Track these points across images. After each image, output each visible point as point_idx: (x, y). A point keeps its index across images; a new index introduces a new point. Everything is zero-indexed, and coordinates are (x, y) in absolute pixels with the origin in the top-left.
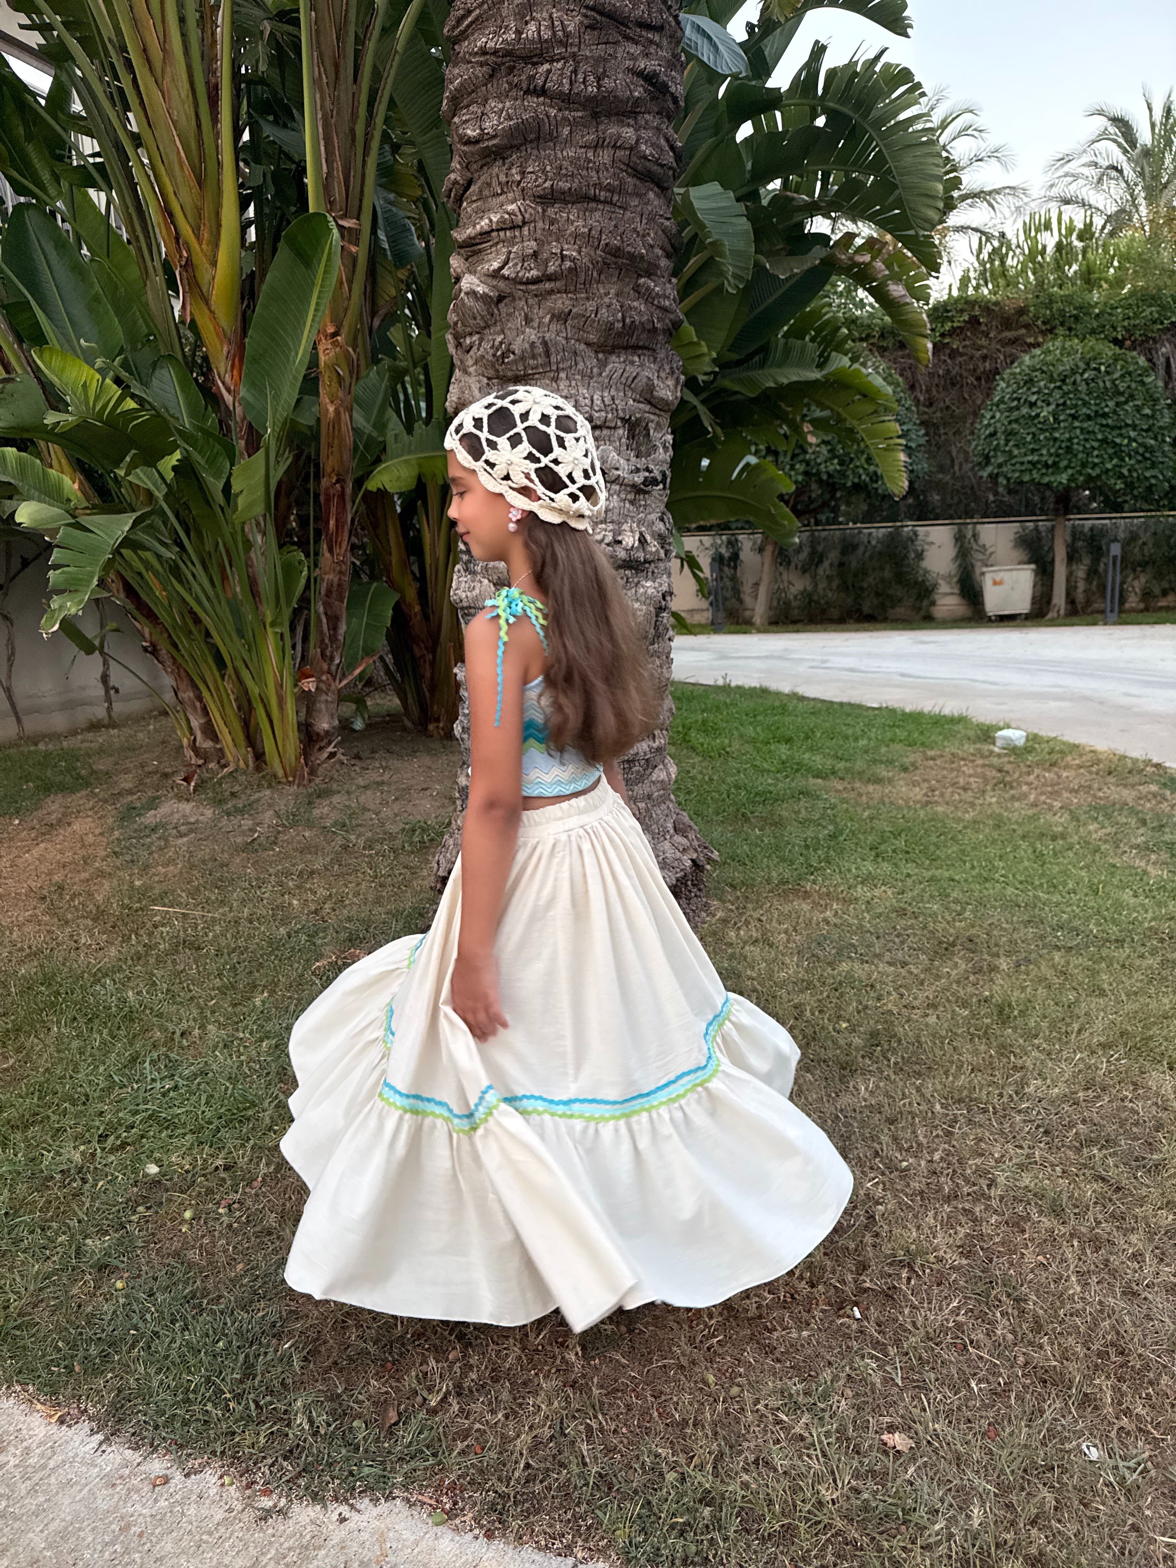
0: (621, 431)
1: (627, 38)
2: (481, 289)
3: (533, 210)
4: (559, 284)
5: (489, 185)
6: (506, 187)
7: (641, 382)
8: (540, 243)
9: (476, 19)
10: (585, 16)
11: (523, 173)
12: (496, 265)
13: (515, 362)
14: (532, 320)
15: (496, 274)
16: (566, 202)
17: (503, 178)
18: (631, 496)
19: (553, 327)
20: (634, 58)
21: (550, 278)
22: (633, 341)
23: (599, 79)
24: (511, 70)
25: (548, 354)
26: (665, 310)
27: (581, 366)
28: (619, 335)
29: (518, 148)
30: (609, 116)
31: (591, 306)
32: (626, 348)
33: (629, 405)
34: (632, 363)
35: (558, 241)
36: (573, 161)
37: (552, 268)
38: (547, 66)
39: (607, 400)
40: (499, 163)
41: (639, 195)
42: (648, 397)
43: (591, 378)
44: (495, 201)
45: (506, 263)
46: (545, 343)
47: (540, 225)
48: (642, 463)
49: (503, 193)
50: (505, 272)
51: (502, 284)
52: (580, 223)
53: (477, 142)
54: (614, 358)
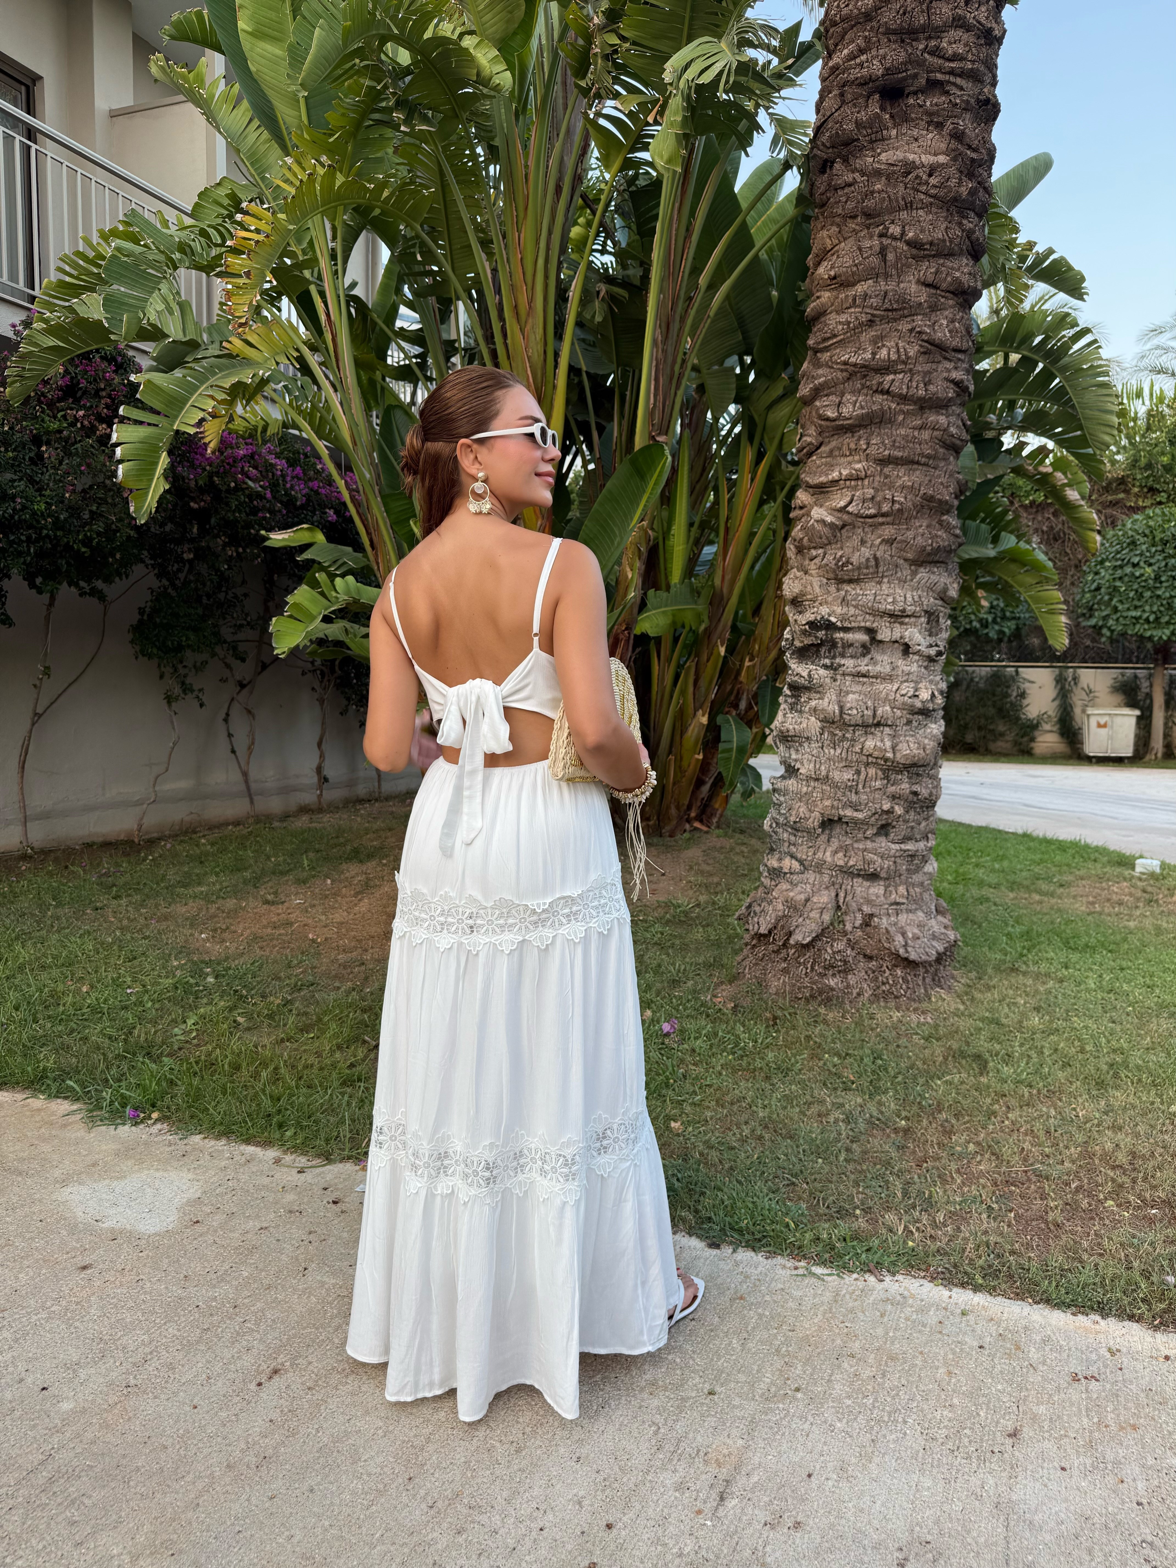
0: (923, 619)
1: (945, 358)
2: (829, 519)
3: (873, 468)
4: (889, 519)
5: (840, 449)
6: (853, 452)
7: (940, 586)
8: (876, 490)
9: (841, 341)
10: (921, 346)
11: (868, 444)
12: (842, 504)
13: (853, 570)
14: (866, 542)
15: (843, 510)
16: (897, 464)
17: (853, 446)
18: (926, 664)
19: (882, 548)
20: (948, 371)
21: (884, 515)
22: (937, 558)
23: (925, 385)
24: (865, 376)
25: (877, 565)
26: (957, 536)
27: (899, 574)
28: (929, 554)
29: (865, 427)
30: (930, 408)
31: (910, 534)
32: (930, 563)
33: (930, 601)
34: (934, 573)
35: (889, 489)
36: (905, 437)
37: (885, 508)
38: (891, 377)
39: (916, 598)
40: (849, 435)
41: (944, 459)
42: (943, 597)
43: (905, 582)
44: (843, 460)
45: (850, 502)
46: (876, 558)
47: (877, 478)
48: (932, 640)
49: (851, 454)
50: (850, 509)
51: (845, 517)
52: (906, 478)
53: (834, 420)
54: (922, 569)
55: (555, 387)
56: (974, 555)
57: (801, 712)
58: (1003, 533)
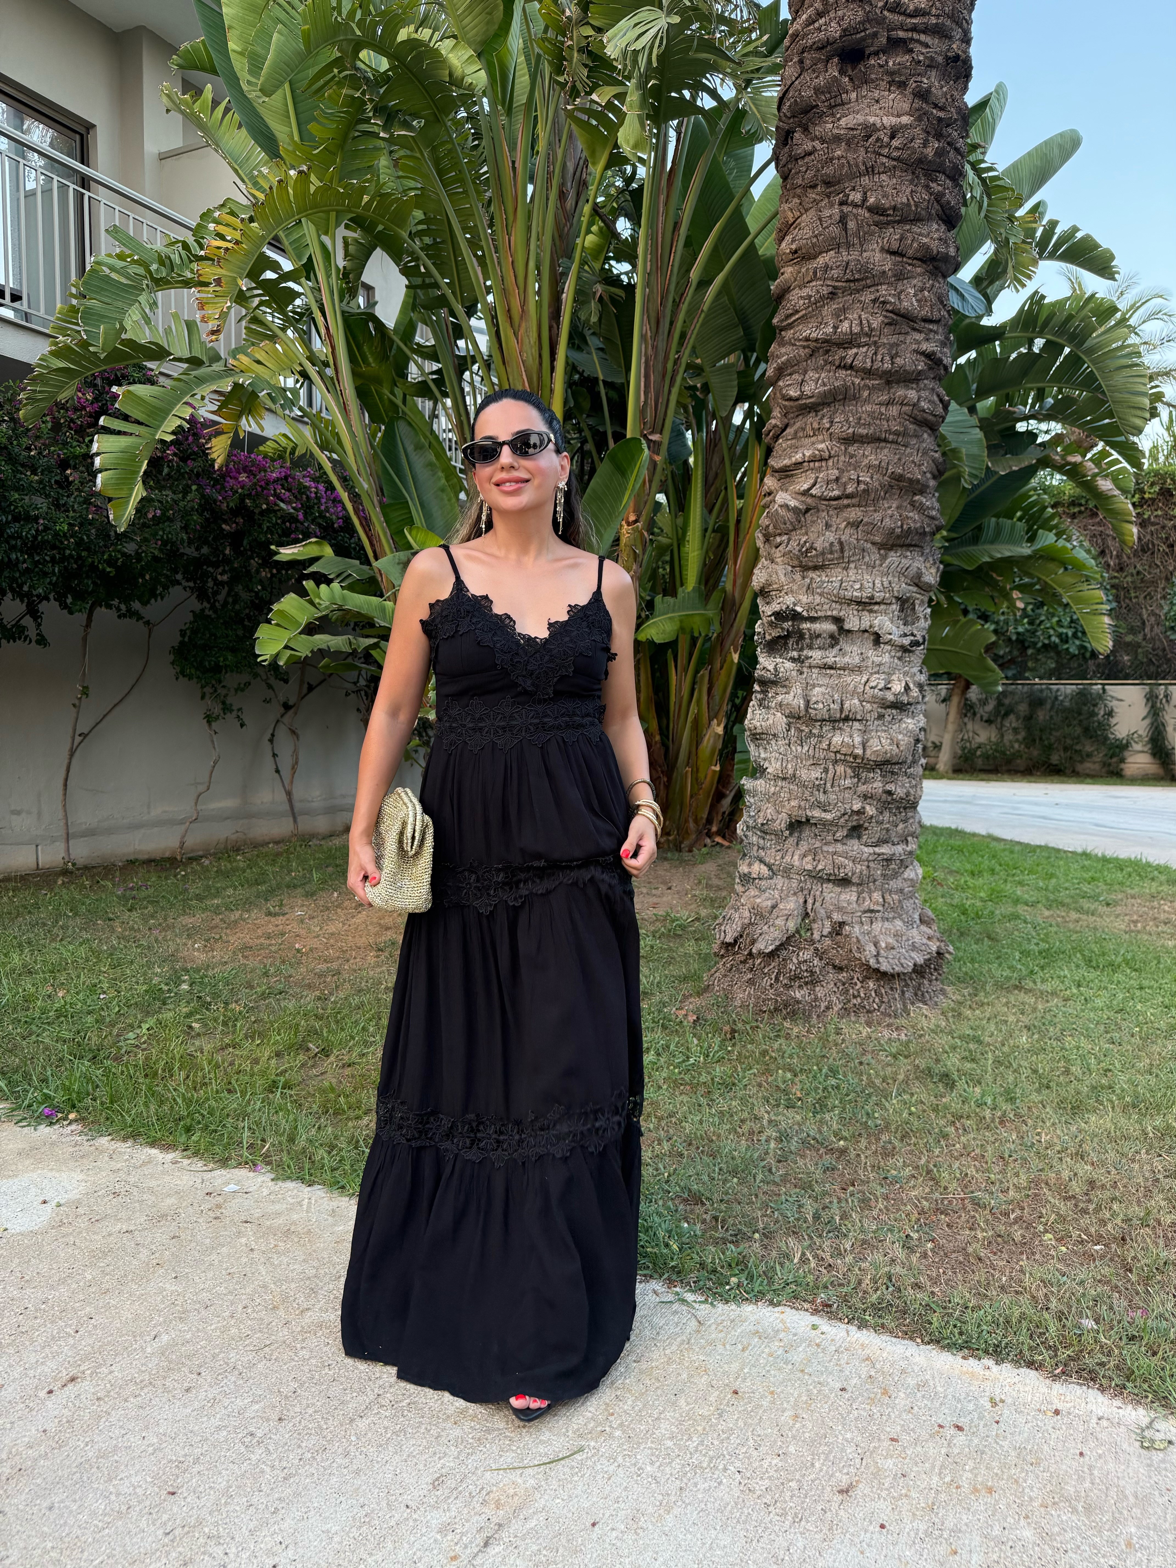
0: (894, 607)
1: (914, 329)
2: (793, 503)
3: (837, 447)
4: (855, 501)
5: (803, 429)
6: (817, 431)
7: (913, 571)
8: (842, 471)
9: (803, 316)
10: (886, 317)
11: (832, 422)
12: (806, 486)
13: (816, 556)
14: (831, 526)
15: (806, 493)
16: (863, 443)
17: (816, 425)
18: (899, 654)
19: (848, 531)
20: (918, 342)
21: (848, 496)
22: (908, 541)
23: (892, 358)
24: (827, 352)
25: (842, 550)
26: (933, 518)
27: (867, 559)
28: (898, 537)
29: (829, 404)
30: (898, 382)
31: (877, 516)
32: (902, 546)
33: (902, 587)
34: (906, 557)
35: (855, 469)
36: (871, 414)
37: (850, 489)
38: (855, 350)
39: (886, 584)
40: (813, 414)
41: (916, 436)
42: (917, 582)
43: (874, 567)
44: (807, 441)
45: (814, 485)
46: (841, 543)
47: (842, 458)
48: (908, 629)
49: (814, 435)
50: (813, 491)
51: (809, 500)
52: (873, 457)
53: (797, 400)
54: (892, 553)
55: (552, 391)
56: (1008, 554)
57: (768, 708)
58: (1040, 531)
